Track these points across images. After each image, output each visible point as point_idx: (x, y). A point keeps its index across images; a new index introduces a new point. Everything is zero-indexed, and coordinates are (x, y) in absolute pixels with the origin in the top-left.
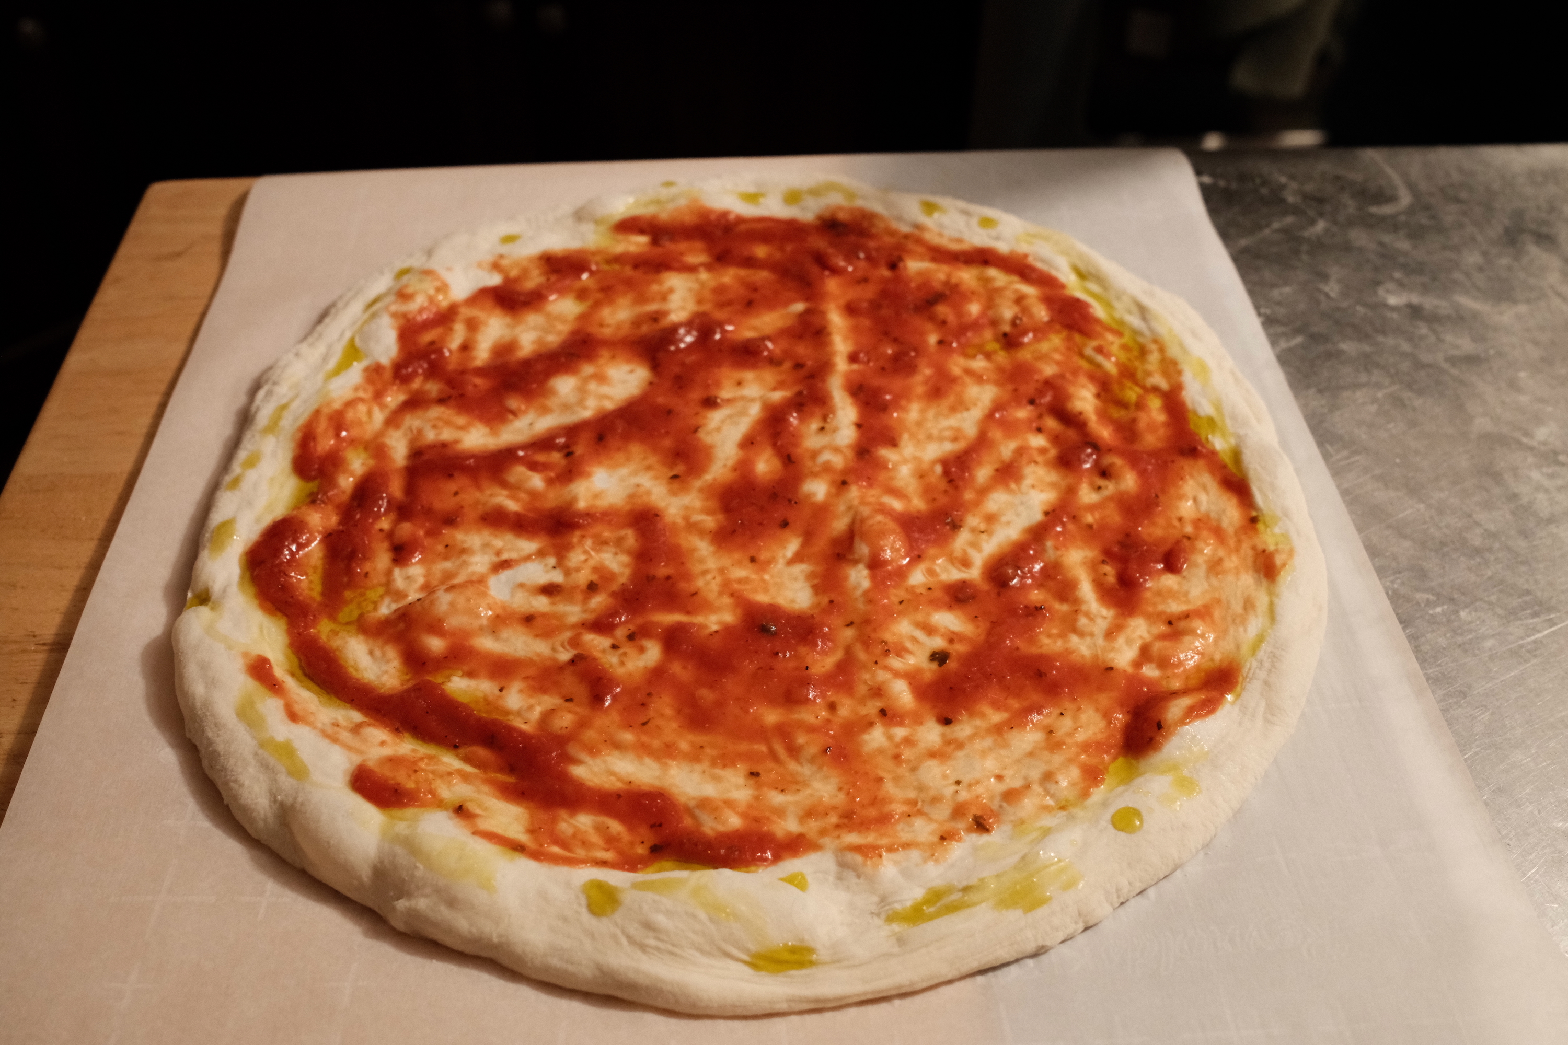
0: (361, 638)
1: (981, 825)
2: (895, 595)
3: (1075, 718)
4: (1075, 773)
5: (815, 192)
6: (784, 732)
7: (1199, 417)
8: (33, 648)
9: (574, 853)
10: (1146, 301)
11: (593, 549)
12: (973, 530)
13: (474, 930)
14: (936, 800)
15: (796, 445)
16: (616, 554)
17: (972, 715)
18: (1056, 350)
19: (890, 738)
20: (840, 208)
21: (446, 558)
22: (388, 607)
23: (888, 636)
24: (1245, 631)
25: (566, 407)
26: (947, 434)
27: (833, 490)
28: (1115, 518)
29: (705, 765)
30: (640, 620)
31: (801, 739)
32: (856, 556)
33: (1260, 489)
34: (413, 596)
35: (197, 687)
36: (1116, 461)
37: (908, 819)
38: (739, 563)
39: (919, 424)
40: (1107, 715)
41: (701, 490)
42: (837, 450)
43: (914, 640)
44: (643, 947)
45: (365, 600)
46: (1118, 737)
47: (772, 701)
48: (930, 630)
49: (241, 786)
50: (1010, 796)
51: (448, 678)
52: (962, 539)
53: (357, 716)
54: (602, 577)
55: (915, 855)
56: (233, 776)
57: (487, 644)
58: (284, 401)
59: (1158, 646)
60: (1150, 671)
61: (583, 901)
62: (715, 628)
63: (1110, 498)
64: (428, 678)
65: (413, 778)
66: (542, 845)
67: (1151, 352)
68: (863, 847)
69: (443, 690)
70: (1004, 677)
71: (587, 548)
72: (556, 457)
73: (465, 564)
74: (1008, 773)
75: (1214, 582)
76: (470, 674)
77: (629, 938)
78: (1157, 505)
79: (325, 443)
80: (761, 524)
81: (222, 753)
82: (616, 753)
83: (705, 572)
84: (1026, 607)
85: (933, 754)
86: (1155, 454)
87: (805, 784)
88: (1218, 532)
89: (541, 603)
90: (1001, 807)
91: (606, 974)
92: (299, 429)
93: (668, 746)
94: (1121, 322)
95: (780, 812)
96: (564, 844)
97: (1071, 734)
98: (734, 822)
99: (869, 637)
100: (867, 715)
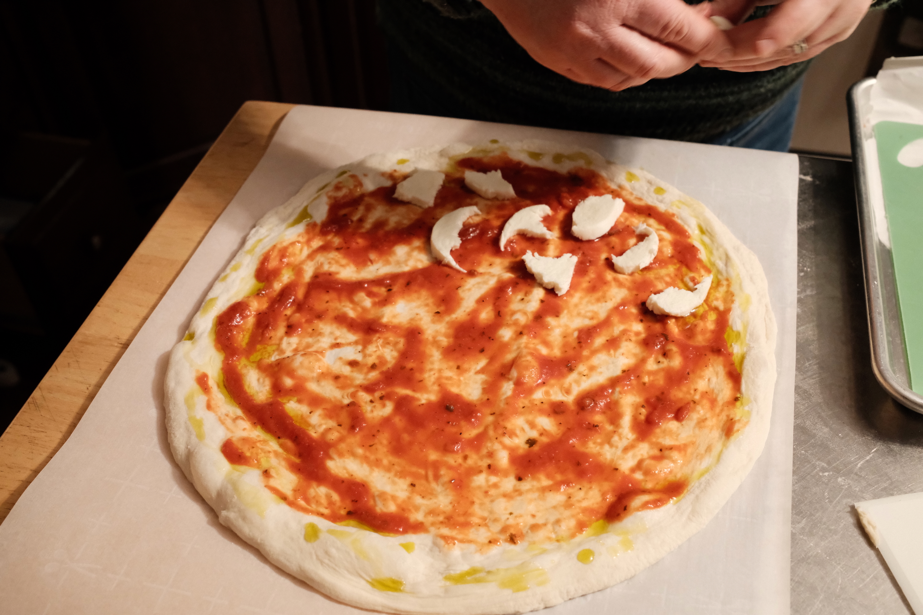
0: (257, 371)
1: (512, 539)
2: (522, 402)
3: (586, 493)
4: (572, 523)
5: (570, 158)
6: (436, 466)
7: (733, 331)
8: (116, 345)
9: (311, 506)
10: (732, 254)
11: (381, 346)
12: (580, 374)
13: (251, 534)
14: (496, 520)
15: (506, 306)
16: (392, 350)
17: (534, 478)
18: (668, 275)
19: (487, 481)
20: (582, 169)
21: (311, 336)
22: (275, 357)
23: (509, 425)
24: (700, 464)
25: (398, 263)
26: (589, 314)
27: (514, 336)
28: (661, 381)
29: (391, 475)
30: (389, 390)
31: (443, 472)
32: (510, 377)
33: (746, 382)
34: (288, 353)
35: (171, 383)
36: (674, 348)
37: (479, 527)
38: (450, 368)
39: (576, 306)
40: (603, 495)
41: (447, 323)
42: (525, 313)
43: (523, 430)
44: (322, 562)
45: (265, 351)
46: (604, 509)
47: (436, 448)
48: (532, 425)
49: (175, 437)
50: (534, 527)
51: (289, 401)
52: (573, 376)
53: (239, 412)
54: (380, 362)
55: (472, 547)
56: (173, 431)
57: (313, 387)
58: (262, 237)
59: (647, 462)
60: (638, 476)
61: (303, 533)
62: (423, 402)
63: (663, 369)
64: (280, 400)
65: (250, 451)
66: (296, 499)
67: (723, 285)
68: (446, 537)
69: (283, 408)
70: (559, 461)
71: (379, 344)
72: (383, 291)
73: (318, 341)
74: (539, 515)
75: (697, 431)
76: (299, 401)
77: (317, 556)
78: (686, 379)
79: (273, 264)
80: (469, 348)
81: (172, 418)
82: (352, 458)
83: (431, 370)
84: (589, 423)
85: (505, 495)
86: (697, 349)
87: (436, 496)
88: (713, 402)
89: (346, 370)
90: (527, 532)
91: (302, 571)
92: (263, 255)
93: (377, 460)
94: (713, 264)
95: (417, 508)
96: (307, 500)
97: (579, 501)
98: (392, 508)
99: (499, 423)
100: (480, 466)
